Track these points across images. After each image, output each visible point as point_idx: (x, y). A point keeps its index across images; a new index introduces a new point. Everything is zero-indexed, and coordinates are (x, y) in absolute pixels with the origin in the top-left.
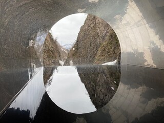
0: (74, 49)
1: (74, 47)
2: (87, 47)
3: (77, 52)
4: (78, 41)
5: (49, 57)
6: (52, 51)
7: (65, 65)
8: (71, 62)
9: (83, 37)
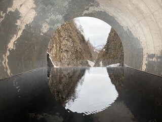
0: (104, 50)
1: (104, 48)
2: (118, 47)
3: (107, 53)
4: (108, 41)
5: (77, 58)
6: (80, 53)
7: (95, 66)
8: (101, 63)
9: (113, 38)
